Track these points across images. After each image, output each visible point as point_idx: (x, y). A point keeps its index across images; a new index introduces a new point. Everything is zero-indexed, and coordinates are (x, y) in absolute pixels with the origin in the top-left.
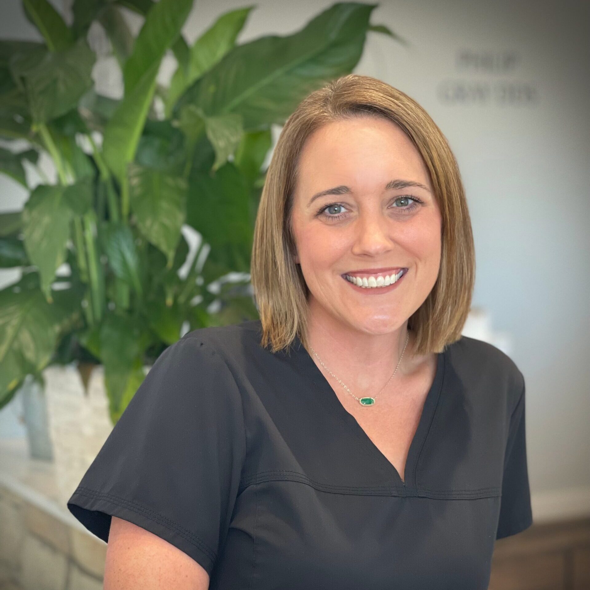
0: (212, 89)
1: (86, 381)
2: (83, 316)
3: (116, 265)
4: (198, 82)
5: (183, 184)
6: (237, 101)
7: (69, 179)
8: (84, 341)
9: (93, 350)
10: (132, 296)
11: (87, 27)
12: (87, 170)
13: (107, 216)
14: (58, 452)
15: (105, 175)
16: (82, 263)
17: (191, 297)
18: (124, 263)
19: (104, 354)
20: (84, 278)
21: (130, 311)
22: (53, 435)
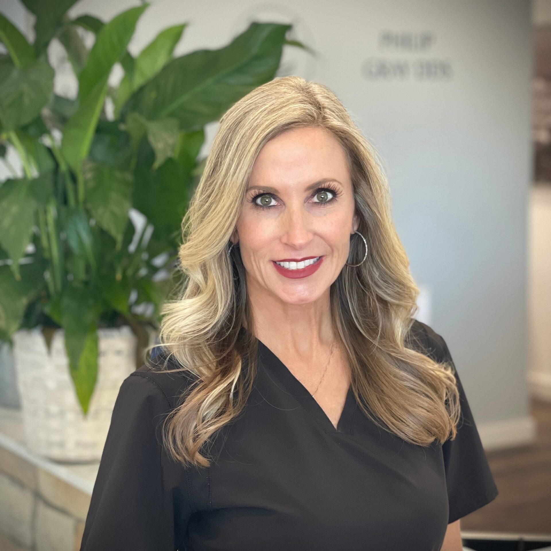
0: (153, 95)
1: (49, 343)
2: (46, 287)
3: (73, 244)
4: (142, 89)
5: (129, 177)
6: (174, 106)
7: (33, 173)
8: (47, 310)
9: (55, 318)
10: (88, 269)
11: (46, 45)
12: (49, 164)
13: (65, 202)
14: (25, 403)
15: (63, 167)
16: (44, 242)
17: (137, 270)
18: (81, 243)
19: (65, 321)
20: (46, 255)
21: (86, 283)
22: (22, 389)
